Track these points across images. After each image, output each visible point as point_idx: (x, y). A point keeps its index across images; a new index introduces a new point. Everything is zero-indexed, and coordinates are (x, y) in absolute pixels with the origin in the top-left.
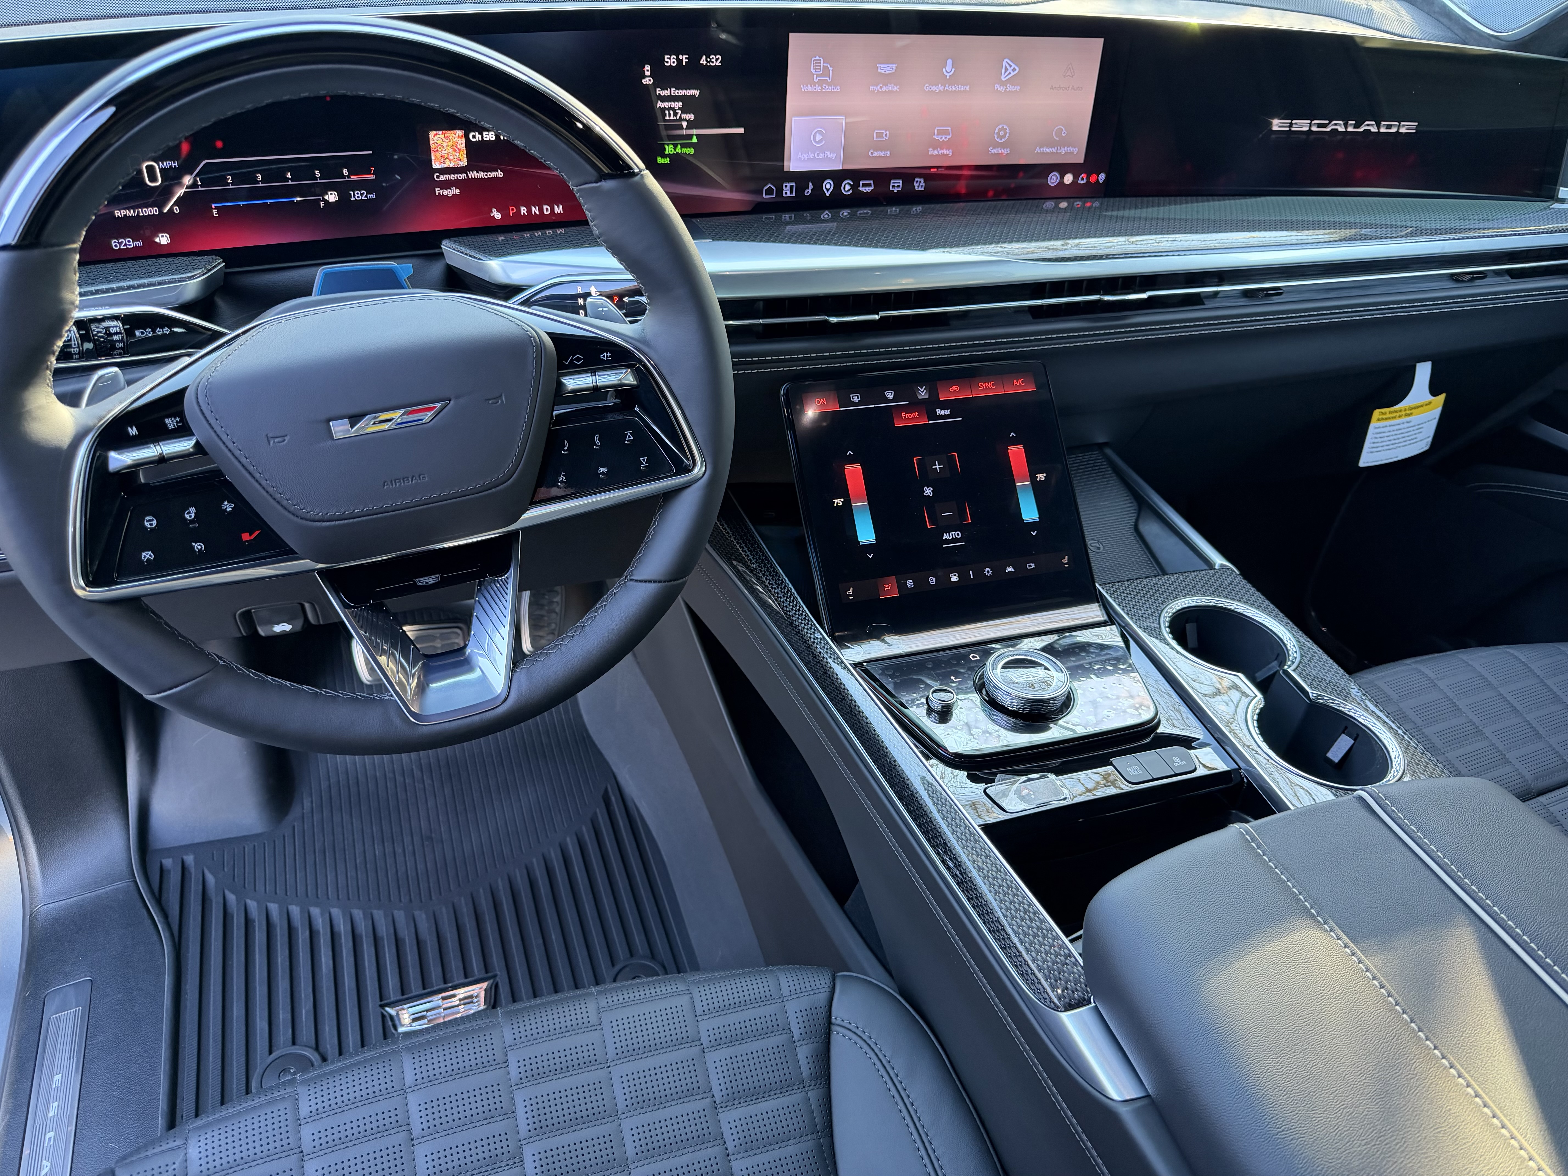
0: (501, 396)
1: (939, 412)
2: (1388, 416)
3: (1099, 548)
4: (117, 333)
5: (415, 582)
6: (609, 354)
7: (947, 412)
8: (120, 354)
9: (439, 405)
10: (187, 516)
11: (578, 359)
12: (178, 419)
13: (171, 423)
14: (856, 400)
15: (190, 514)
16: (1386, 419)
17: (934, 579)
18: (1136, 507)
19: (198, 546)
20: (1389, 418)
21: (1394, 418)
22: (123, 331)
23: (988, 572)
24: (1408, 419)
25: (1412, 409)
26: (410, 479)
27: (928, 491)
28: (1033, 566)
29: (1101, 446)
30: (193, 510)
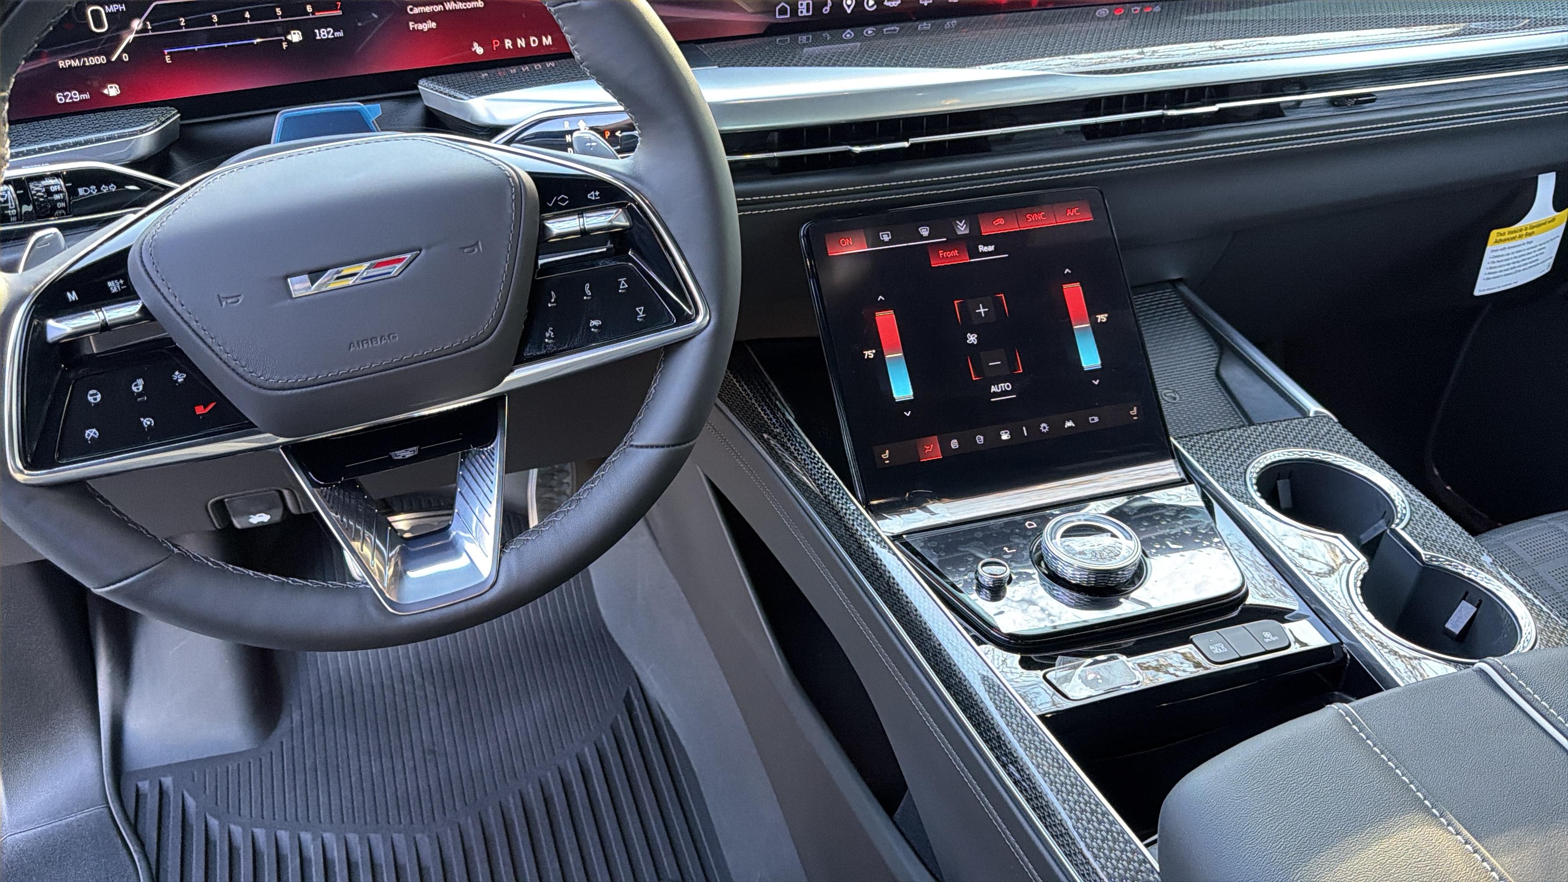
0: (477, 243)
1: (982, 248)
2: (1507, 236)
3: (1175, 399)
4: (58, 192)
5: (390, 456)
6: (597, 193)
7: (991, 248)
8: (62, 215)
9: (408, 256)
10: (134, 389)
11: (563, 200)
12: (122, 282)
13: (114, 286)
14: (886, 238)
15: (138, 386)
16: (1505, 240)
17: (982, 437)
18: (1217, 351)
19: (147, 422)
20: (1508, 239)
21: (1514, 238)
22: (64, 190)
23: (1044, 428)
24: (1529, 239)
25: (1534, 227)
26: (379, 340)
27: (972, 339)
28: (1096, 419)
29: (1174, 283)
30: (140, 382)
